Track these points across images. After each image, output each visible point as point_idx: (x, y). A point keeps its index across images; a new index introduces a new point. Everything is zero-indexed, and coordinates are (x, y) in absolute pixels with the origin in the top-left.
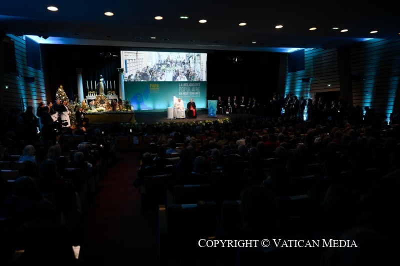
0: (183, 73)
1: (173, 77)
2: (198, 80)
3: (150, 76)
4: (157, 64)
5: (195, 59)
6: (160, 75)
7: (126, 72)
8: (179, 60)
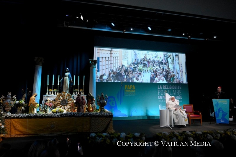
0: (161, 73)
1: (151, 77)
2: (178, 82)
3: (125, 77)
4: (133, 64)
5: (173, 59)
6: (136, 75)
7: (98, 71)
8: (156, 60)
